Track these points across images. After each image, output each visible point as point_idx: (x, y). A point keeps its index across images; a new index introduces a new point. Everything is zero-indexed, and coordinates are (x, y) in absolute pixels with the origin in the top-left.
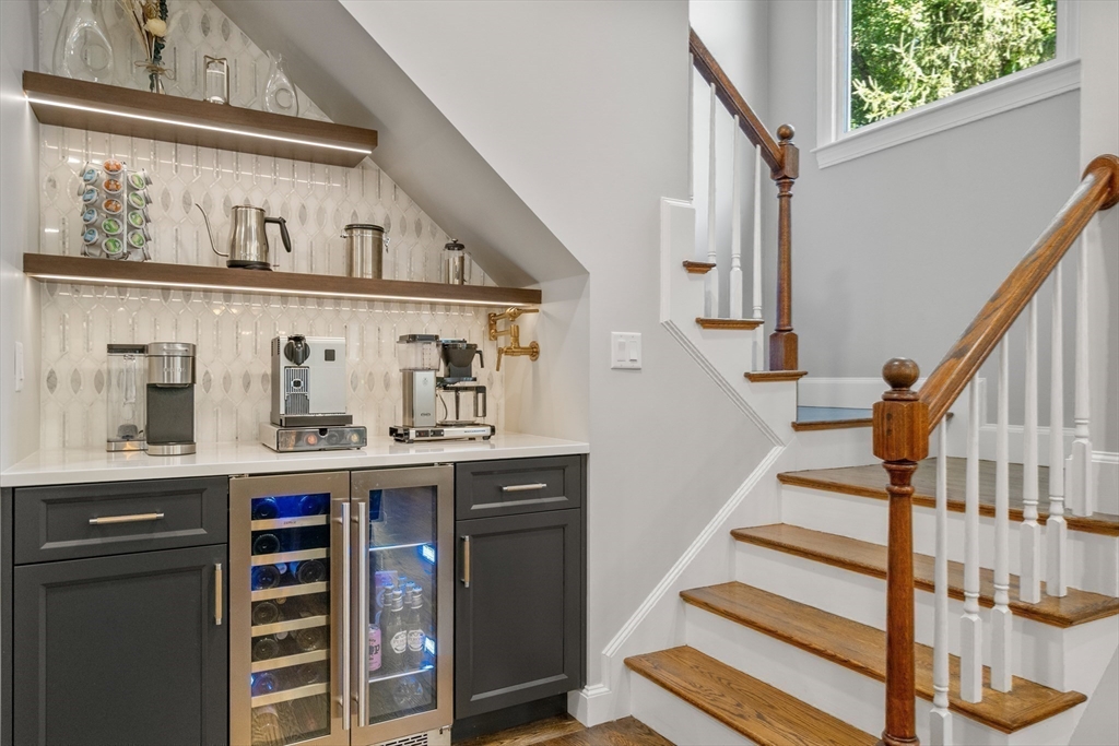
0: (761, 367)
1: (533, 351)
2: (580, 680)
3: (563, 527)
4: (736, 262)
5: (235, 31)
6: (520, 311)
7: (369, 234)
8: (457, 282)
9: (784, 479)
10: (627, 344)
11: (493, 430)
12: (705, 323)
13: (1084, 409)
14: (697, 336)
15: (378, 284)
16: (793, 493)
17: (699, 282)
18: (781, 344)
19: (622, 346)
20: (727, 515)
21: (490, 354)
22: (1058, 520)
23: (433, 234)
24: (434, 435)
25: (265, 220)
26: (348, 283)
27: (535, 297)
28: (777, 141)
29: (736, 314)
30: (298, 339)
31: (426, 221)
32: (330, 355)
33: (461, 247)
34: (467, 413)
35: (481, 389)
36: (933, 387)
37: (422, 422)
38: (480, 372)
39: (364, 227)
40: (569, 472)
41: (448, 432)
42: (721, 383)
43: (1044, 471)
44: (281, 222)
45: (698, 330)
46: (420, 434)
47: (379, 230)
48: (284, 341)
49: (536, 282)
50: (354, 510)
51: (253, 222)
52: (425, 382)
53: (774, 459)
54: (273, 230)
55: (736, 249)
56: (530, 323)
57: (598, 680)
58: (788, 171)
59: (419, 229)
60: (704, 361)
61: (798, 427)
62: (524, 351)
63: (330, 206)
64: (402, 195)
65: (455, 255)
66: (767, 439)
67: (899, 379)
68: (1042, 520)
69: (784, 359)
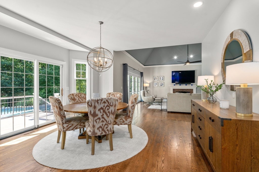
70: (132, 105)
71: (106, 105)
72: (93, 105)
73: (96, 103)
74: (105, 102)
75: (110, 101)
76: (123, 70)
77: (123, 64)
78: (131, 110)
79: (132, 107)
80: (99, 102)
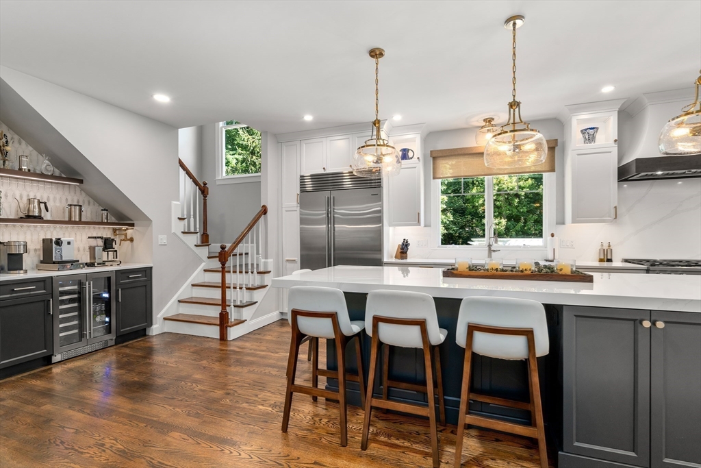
0: (199, 243)
1: (132, 240)
2: (151, 324)
3: (146, 286)
4: (192, 216)
5: (23, 142)
6: (127, 229)
7: (78, 207)
8: (106, 221)
9: (205, 271)
10: (163, 238)
11: (121, 262)
12: (184, 233)
13: (260, 252)
14: (182, 236)
15: (80, 222)
16: (208, 274)
17: (182, 222)
18: (204, 236)
19: (162, 239)
20: (190, 280)
21: (118, 242)
22: (255, 272)
23: (94, 205)
24: (103, 264)
25: (39, 202)
26: (70, 222)
27: (132, 225)
28: (203, 185)
29: (192, 230)
30: (59, 239)
31: (91, 201)
32: (69, 243)
33: (107, 210)
34: (111, 258)
35: (116, 251)
36: (229, 249)
37: (97, 261)
38: (116, 247)
39: (75, 205)
40: (147, 272)
41: (107, 263)
42: (188, 247)
43: (257, 265)
44: (45, 203)
45: (182, 234)
46: (98, 264)
47: (81, 206)
48: (54, 239)
49: (132, 220)
50: (89, 284)
51: (36, 204)
52: (99, 250)
53: (203, 266)
54: (42, 206)
55: (192, 213)
56: (130, 232)
57: (156, 324)
58: (205, 193)
59: (89, 203)
60: (184, 243)
61: (209, 258)
62: (129, 240)
63: (58, 197)
64: (83, 193)
65: (105, 213)
66: (201, 261)
67: (223, 248)
68: (252, 273)
69: (205, 241)
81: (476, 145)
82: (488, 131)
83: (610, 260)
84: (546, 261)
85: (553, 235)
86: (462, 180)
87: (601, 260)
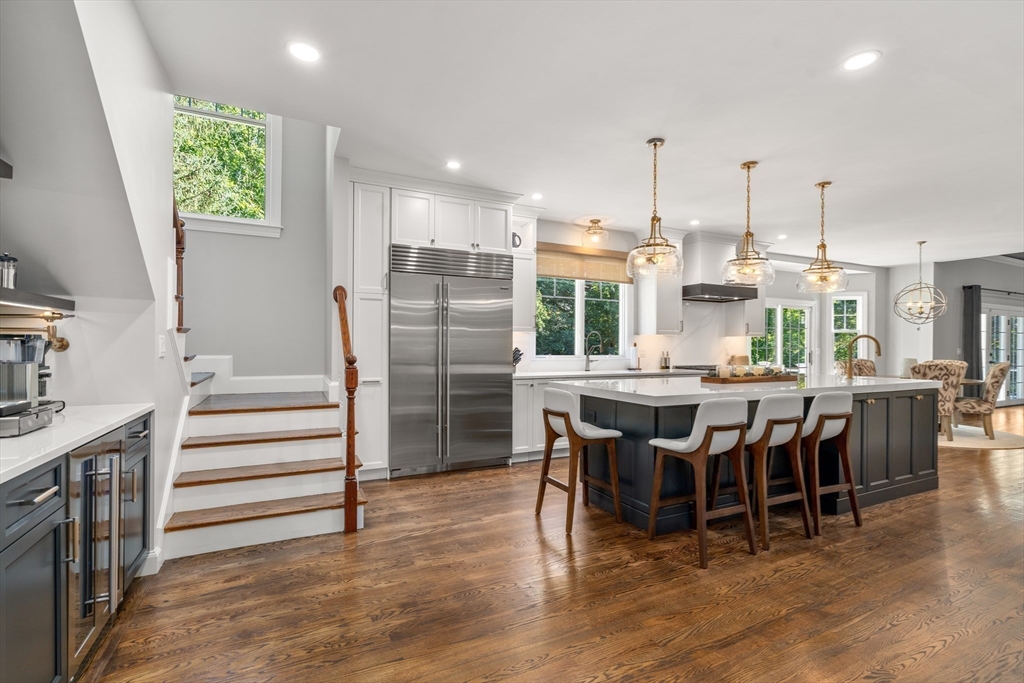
1: (60, 345)
40: (147, 423)
49: (67, 294)
58: (183, 245)
66: (185, 392)
70: (993, 380)
71: (943, 373)
72: (922, 371)
73: (927, 369)
74: (941, 369)
75: (950, 368)
76: (965, 301)
77: (964, 287)
78: (990, 388)
79: (992, 384)
80: (933, 368)
81: (580, 245)
82: (595, 233)
83: (668, 368)
84: (630, 369)
85: (635, 345)
86: (555, 281)
87: (663, 368)
